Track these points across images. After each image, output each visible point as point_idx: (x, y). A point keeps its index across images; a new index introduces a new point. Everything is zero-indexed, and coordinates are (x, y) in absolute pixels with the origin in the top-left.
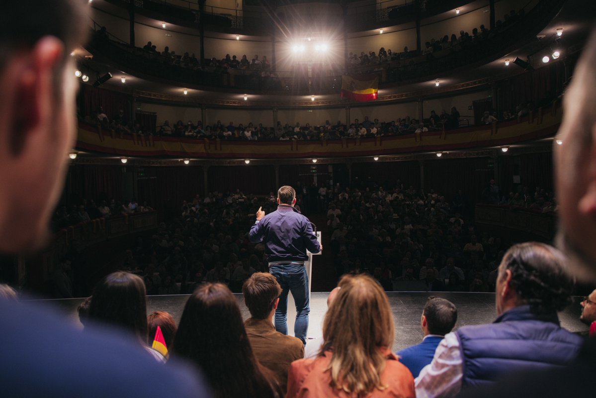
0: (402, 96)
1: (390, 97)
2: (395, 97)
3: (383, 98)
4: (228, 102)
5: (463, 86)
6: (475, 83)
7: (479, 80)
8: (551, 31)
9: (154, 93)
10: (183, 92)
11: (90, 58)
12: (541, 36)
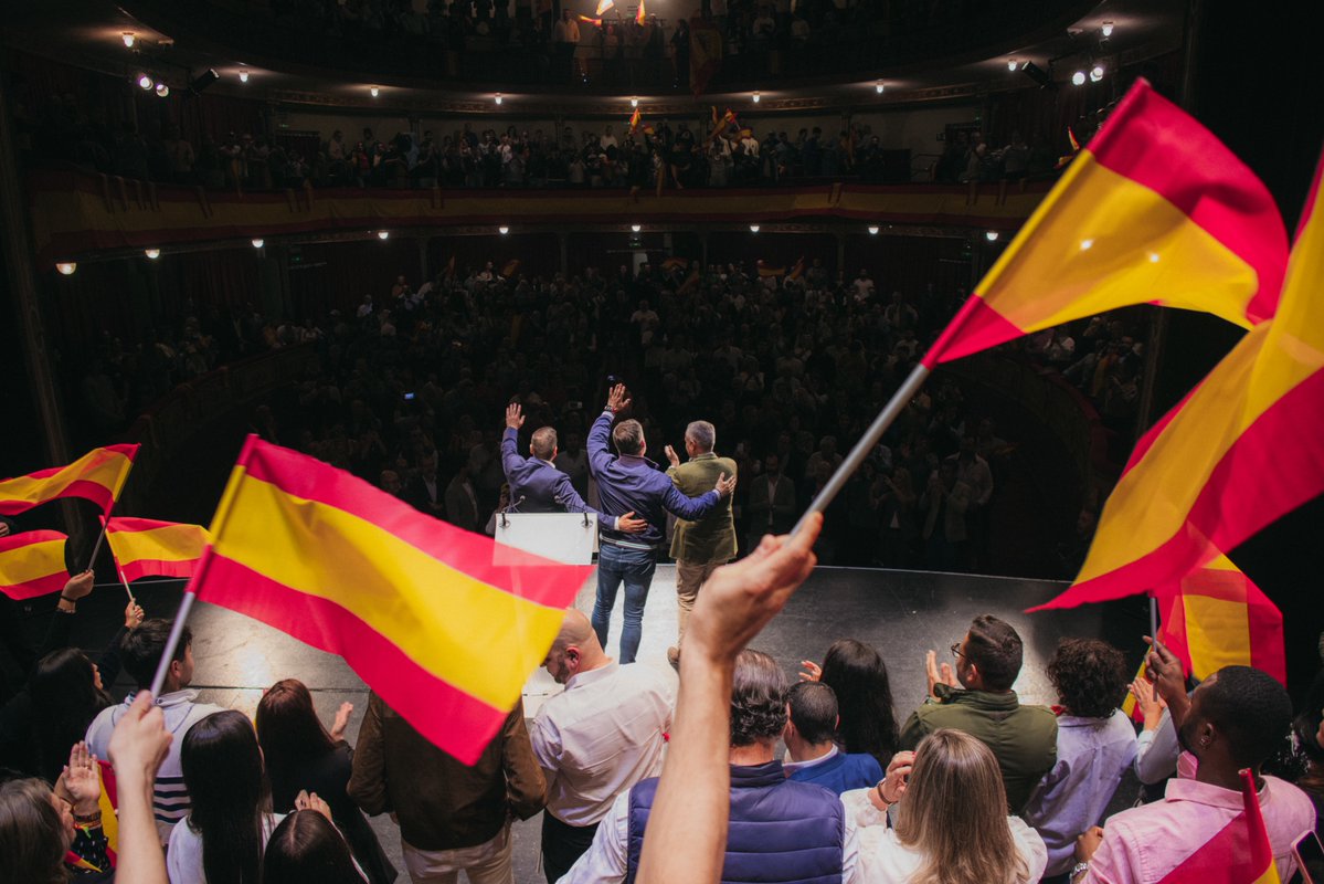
0: (811, 103)
1: (788, 104)
2: (797, 104)
3: (775, 105)
4: (463, 107)
5: (929, 94)
6: (952, 92)
7: (962, 85)
8: (1093, 24)
9: (311, 94)
10: (370, 92)
11: (168, 45)
12: (1076, 29)
